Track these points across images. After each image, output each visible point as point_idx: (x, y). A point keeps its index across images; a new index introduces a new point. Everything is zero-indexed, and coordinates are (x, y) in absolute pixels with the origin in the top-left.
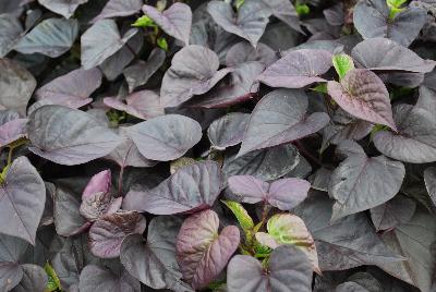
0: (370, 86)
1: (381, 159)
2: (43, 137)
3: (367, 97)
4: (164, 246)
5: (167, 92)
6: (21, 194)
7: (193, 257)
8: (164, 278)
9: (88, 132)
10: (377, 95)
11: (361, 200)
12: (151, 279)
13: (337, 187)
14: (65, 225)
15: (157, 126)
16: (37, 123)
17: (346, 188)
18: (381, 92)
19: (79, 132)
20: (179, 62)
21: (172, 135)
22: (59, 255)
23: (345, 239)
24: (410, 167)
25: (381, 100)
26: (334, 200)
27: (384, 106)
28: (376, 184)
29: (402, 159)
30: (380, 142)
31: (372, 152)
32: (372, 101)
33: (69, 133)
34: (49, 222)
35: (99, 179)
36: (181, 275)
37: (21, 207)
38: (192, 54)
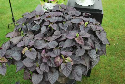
0: (81, 39)
4: (53, 60)
6: (33, 53)
8: (53, 65)
11: (79, 55)
12: (51, 65)
13: (76, 53)
14: (39, 57)
19: (41, 44)
20: (55, 33)
21: (54, 44)
22: (38, 61)
23: (77, 60)
24: (86, 50)
26: (76, 55)
28: (81, 52)
31: (81, 48)
32: (81, 41)
33: (39, 44)
34: (37, 57)
35: (44, 51)
36: (55, 65)
37: (33, 55)
38: (57, 32)
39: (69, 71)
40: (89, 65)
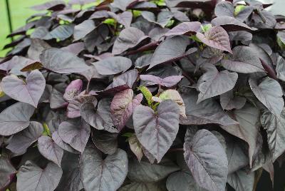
0: (219, 33)
1: (225, 72)
2: (49, 63)
3: (217, 39)
4: (105, 112)
5: (116, 48)
6: (33, 86)
7: (119, 112)
8: (103, 125)
9: (72, 63)
10: (223, 37)
11: (214, 91)
12: (96, 125)
13: (201, 85)
14: (55, 104)
15: (109, 62)
16: (46, 56)
17: (206, 86)
18: (224, 36)
19: (68, 63)
20: (122, 34)
21: (116, 66)
22: (51, 121)
23: (206, 115)
24: (240, 75)
25: (225, 40)
26: (199, 92)
27: (226, 42)
28: (222, 84)
29: (237, 70)
30: (225, 64)
31: (220, 69)
32: (219, 41)
33: (62, 62)
34: (47, 101)
35: (76, 83)
36: (113, 125)
37: (32, 91)
38: (130, 31)
39: (167, 134)
40: (257, 142)
